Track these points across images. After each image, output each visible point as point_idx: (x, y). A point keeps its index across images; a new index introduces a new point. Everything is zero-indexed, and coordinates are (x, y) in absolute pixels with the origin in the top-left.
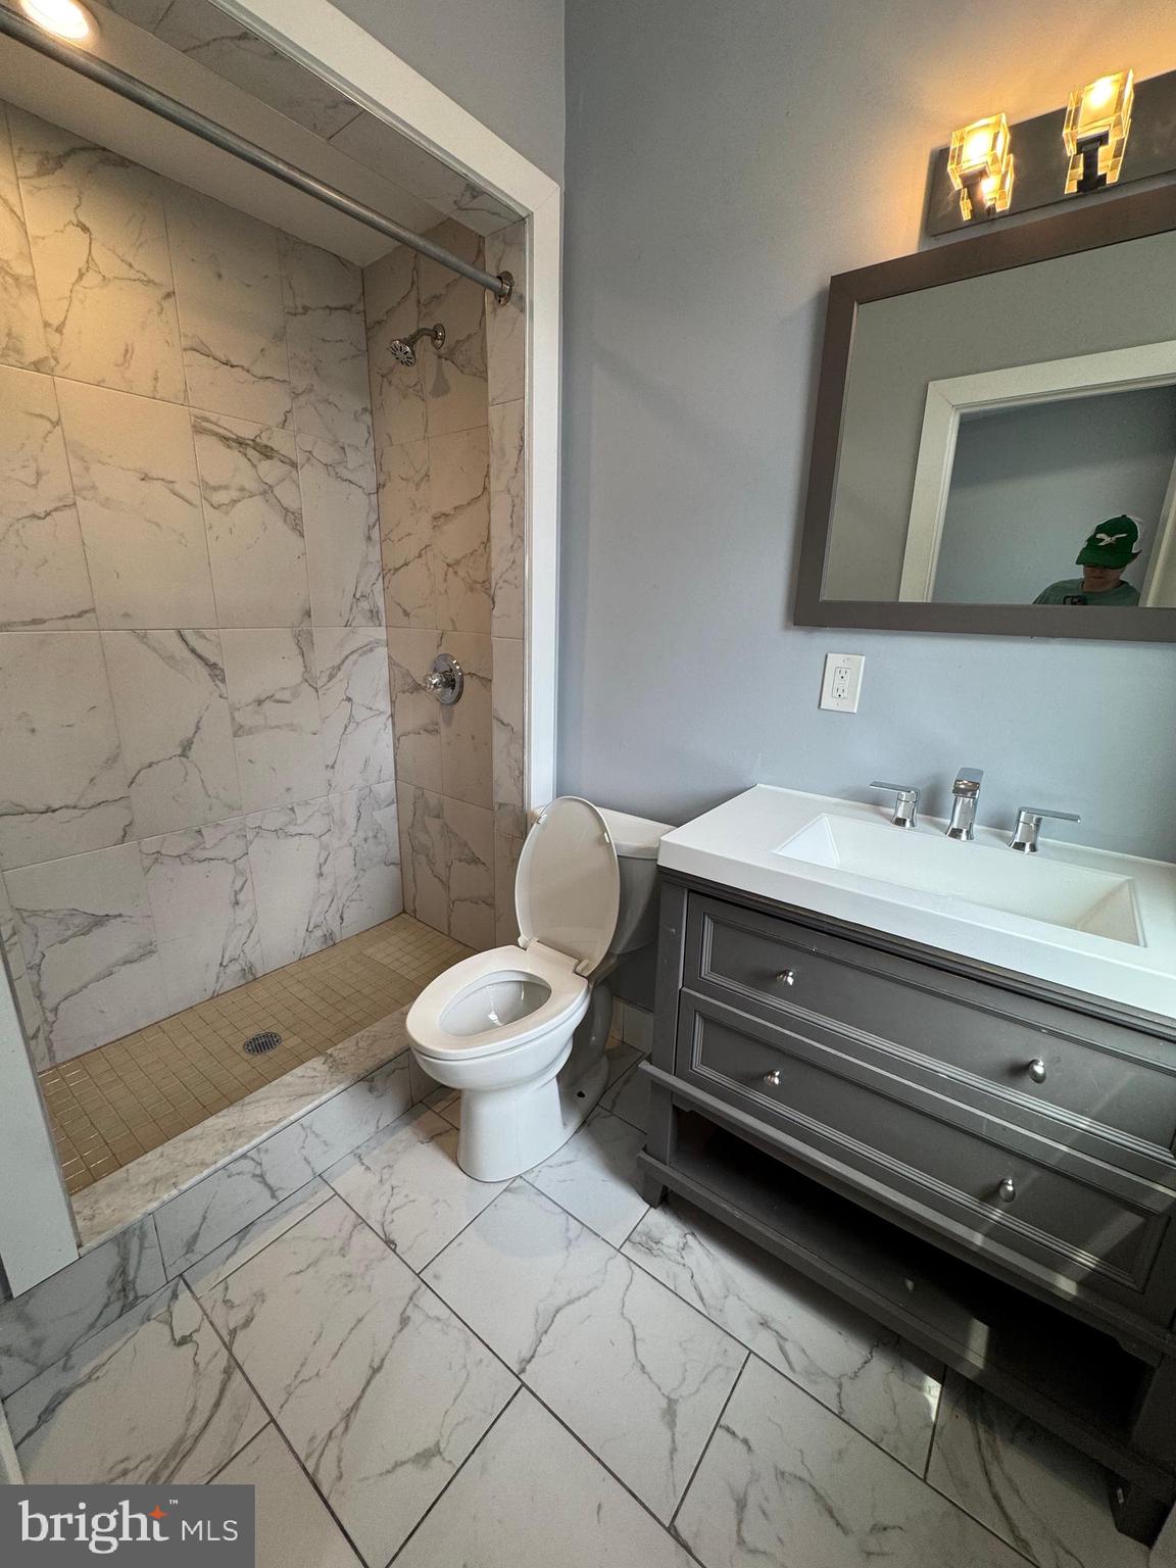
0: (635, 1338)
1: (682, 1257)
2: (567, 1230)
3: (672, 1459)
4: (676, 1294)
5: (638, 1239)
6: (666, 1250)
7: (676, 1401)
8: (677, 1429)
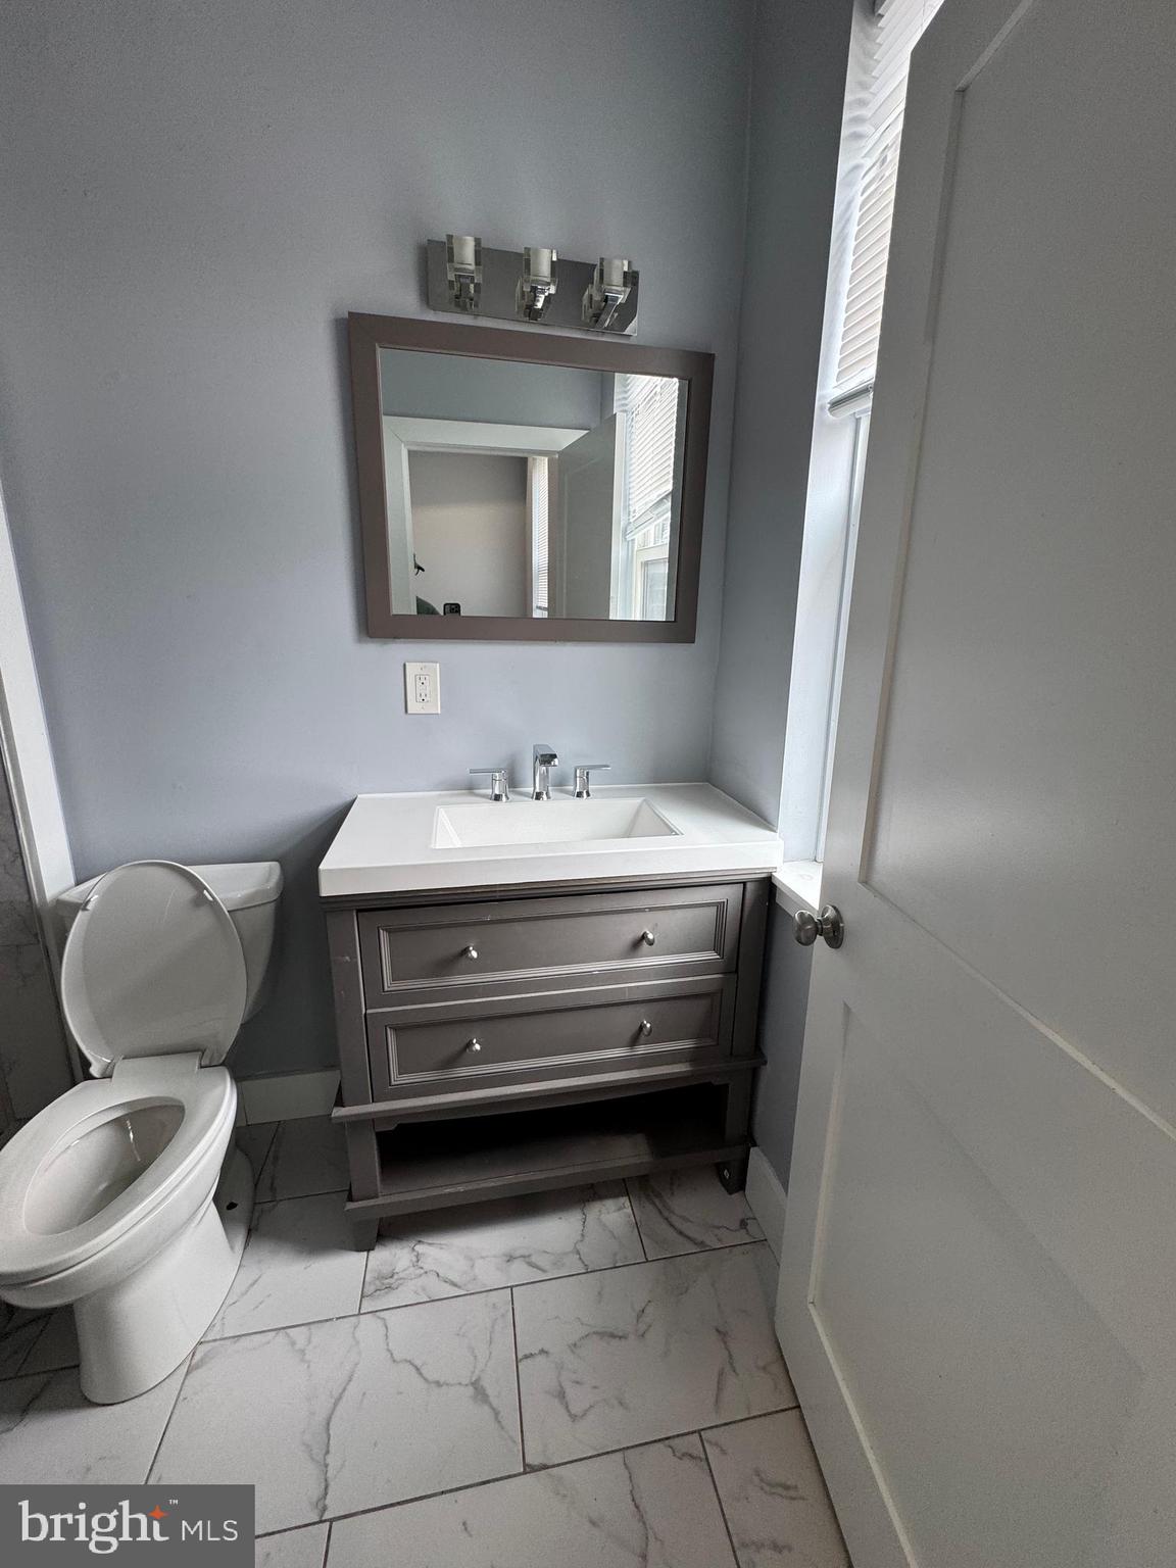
0: (418, 1369)
1: (422, 1268)
2: (293, 1344)
3: (499, 1422)
4: (433, 1301)
5: (372, 1288)
6: (401, 1275)
7: (478, 1380)
8: (491, 1399)
